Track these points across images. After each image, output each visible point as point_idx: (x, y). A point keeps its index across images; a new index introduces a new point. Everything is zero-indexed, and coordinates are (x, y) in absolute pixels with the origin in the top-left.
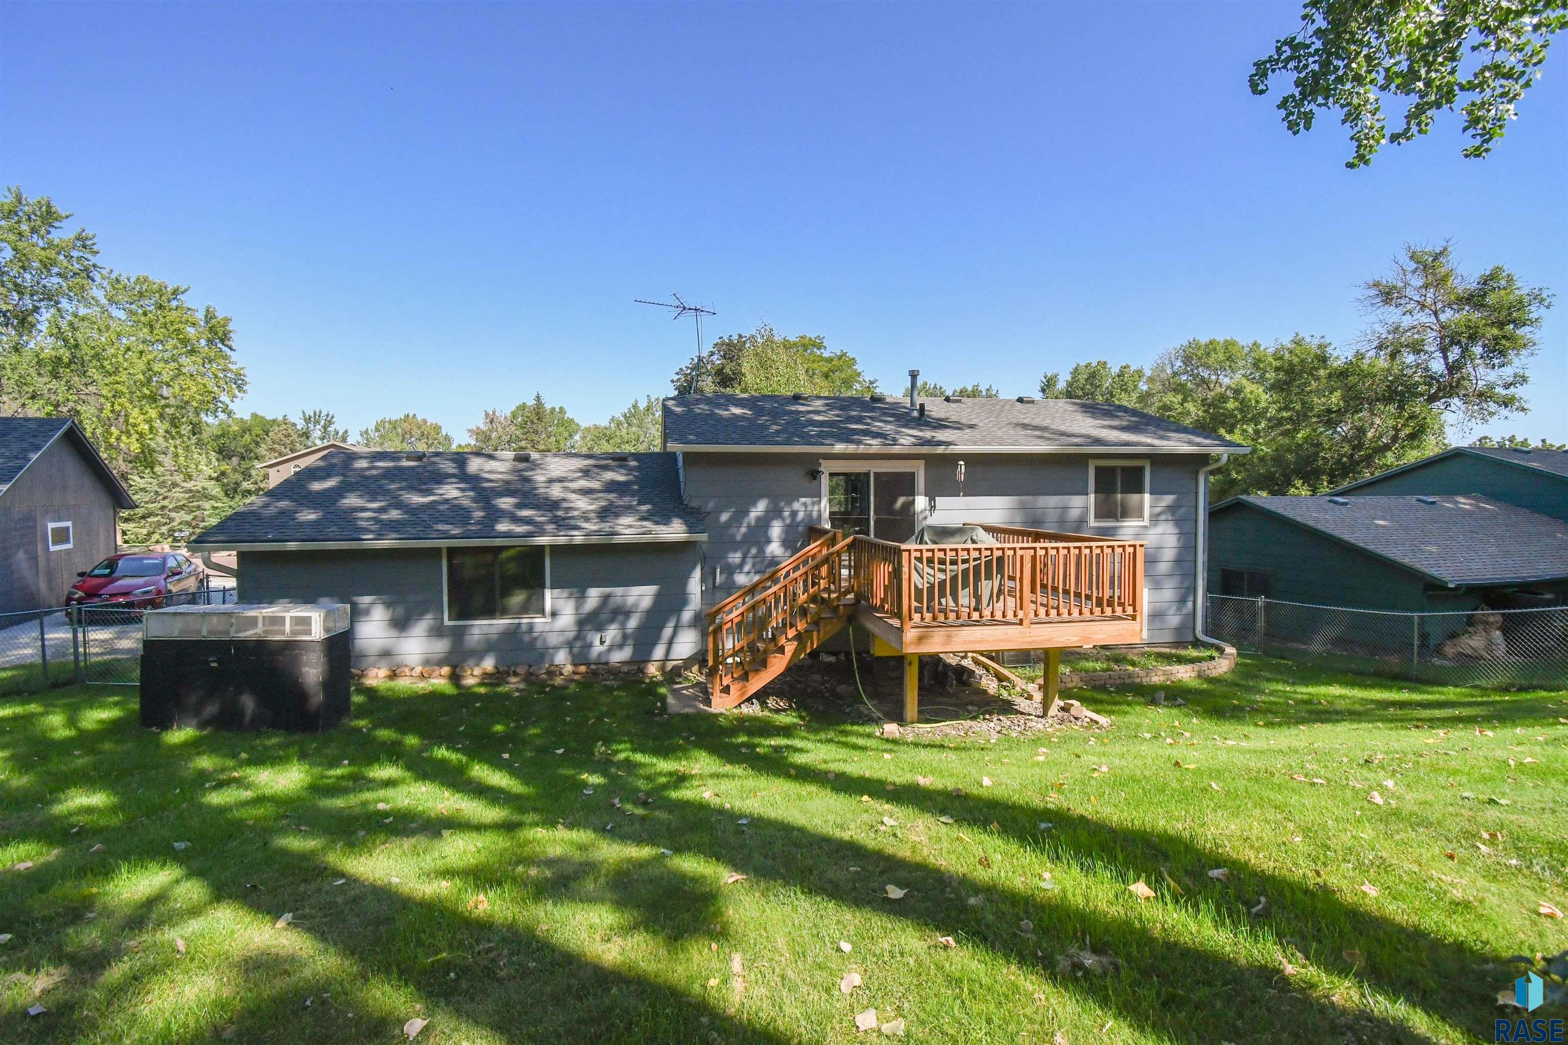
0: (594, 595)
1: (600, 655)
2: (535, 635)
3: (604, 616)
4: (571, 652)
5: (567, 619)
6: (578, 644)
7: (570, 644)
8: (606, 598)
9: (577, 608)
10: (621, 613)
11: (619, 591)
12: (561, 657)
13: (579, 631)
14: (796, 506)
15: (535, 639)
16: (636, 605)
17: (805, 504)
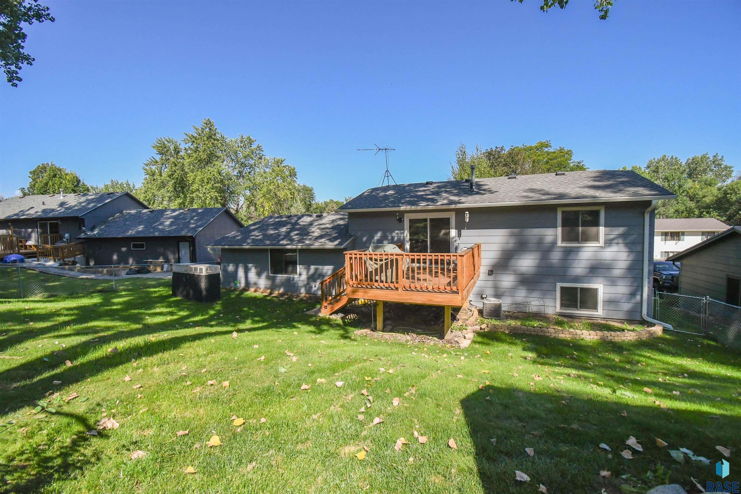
0: (313, 267)
1: (315, 291)
2: (295, 281)
3: (316, 276)
4: (306, 289)
5: (304, 277)
6: (308, 286)
7: (305, 286)
8: (316, 270)
9: (307, 273)
10: (322, 276)
11: (320, 267)
12: (303, 290)
13: (308, 281)
14: (394, 234)
15: (295, 283)
16: (326, 273)
17: (397, 234)
